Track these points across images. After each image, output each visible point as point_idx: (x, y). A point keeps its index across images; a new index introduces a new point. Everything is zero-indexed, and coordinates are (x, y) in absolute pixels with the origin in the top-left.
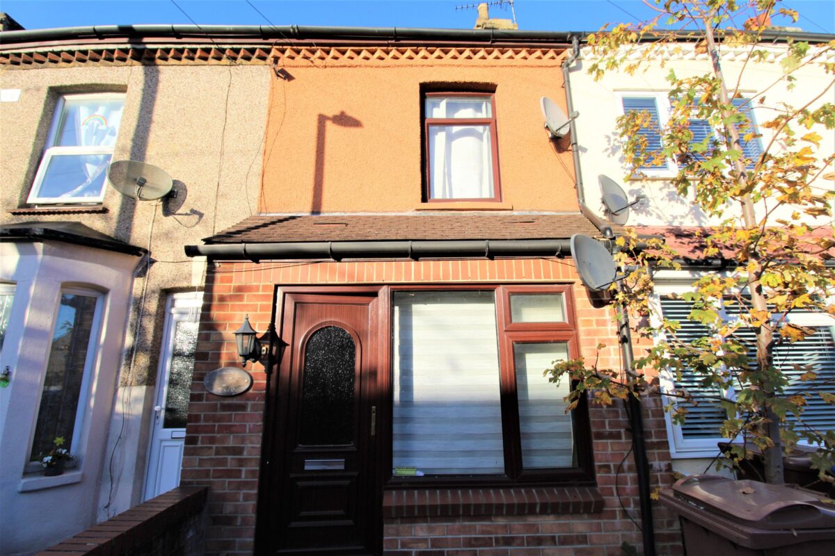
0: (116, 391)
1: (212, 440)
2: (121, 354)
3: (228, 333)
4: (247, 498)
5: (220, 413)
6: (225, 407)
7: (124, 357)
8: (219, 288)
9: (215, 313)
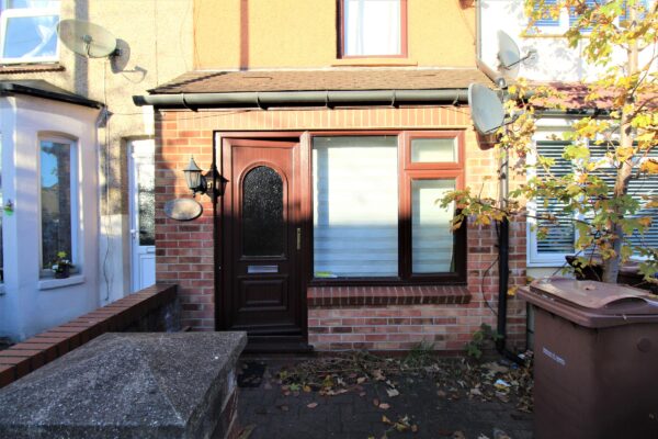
0: (99, 219)
1: (176, 252)
2: (97, 190)
3: (178, 171)
4: (206, 292)
5: (179, 233)
6: (182, 229)
7: (100, 193)
8: (166, 134)
9: (166, 155)
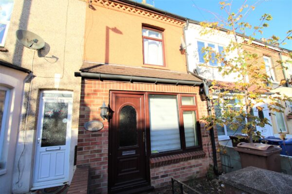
1: (89, 148)
2: (20, 116)
3: (92, 107)
4: (104, 168)
5: (91, 138)
6: (93, 136)
8: (87, 91)
9: (86, 100)
